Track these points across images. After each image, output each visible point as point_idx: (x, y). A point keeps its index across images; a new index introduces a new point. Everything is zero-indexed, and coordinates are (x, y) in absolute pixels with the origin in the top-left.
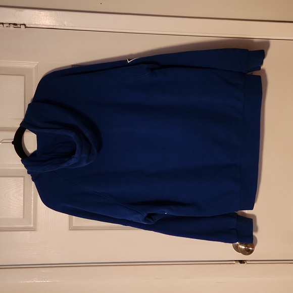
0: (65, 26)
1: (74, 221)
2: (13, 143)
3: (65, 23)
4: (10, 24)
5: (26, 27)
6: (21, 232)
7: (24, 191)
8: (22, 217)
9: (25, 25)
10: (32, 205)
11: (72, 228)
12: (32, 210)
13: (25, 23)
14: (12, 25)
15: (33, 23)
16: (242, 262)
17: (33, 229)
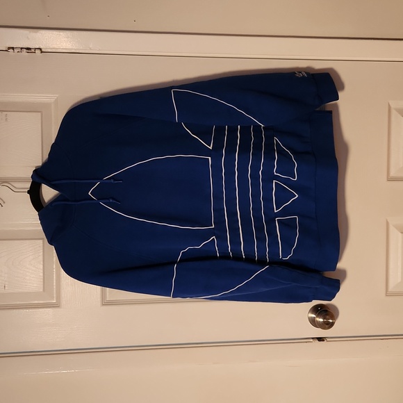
0: (91, 49)
1: (108, 294)
2: (29, 192)
3: (91, 46)
4: (22, 48)
5: (42, 52)
6: (41, 310)
7: (43, 256)
8: (42, 290)
9: (40, 49)
10: (55, 275)
11: (105, 303)
12: (55, 281)
13: (41, 47)
14: (25, 50)
15: (51, 47)
16: (320, 339)
17: (56, 306)
